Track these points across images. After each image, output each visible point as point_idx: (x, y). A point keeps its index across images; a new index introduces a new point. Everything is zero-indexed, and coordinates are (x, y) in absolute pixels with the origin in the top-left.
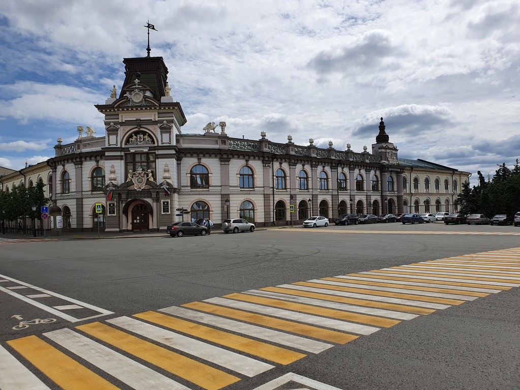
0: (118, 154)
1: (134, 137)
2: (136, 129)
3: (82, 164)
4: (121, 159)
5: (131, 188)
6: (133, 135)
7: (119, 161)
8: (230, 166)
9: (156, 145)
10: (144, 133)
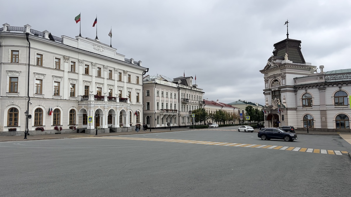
1: (274, 83)
2: (274, 79)
4: (270, 94)
5: (272, 108)
7: (269, 95)
8: (326, 92)
9: (281, 86)
10: (277, 80)
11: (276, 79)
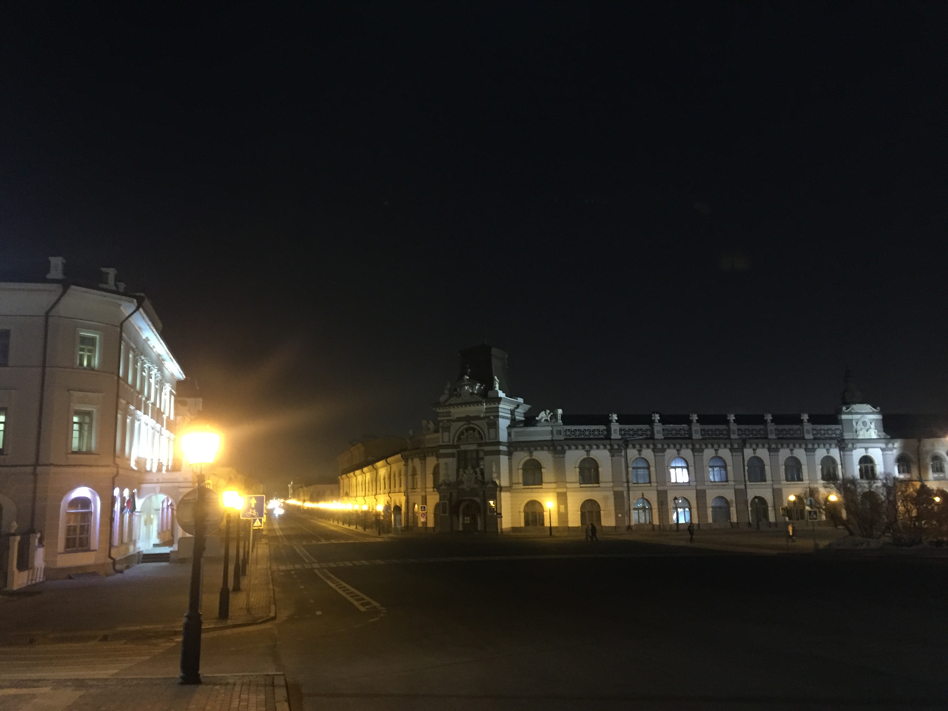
0: (450, 451)
1: (466, 434)
2: (466, 426)
3: (425, 459)
4: (453, 457)
5: (461, 487)
6: (465, 431)
7: (451, 459)
8: (566, 458)
9: (484, 441)
10: (474, 429)
11: (471, 425)
